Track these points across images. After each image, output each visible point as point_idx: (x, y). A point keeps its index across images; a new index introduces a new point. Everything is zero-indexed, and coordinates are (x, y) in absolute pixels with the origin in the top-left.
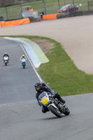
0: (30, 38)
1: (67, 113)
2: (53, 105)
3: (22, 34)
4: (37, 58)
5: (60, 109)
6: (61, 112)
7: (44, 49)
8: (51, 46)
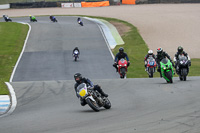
0: (109, 20)
1: (107, 107)
2: (91, 97)
3: (101, 15)
4: (114, 39)
5: (99, 102)
6: (100, 105)
7: (120, 32)
8: (128, 29)
